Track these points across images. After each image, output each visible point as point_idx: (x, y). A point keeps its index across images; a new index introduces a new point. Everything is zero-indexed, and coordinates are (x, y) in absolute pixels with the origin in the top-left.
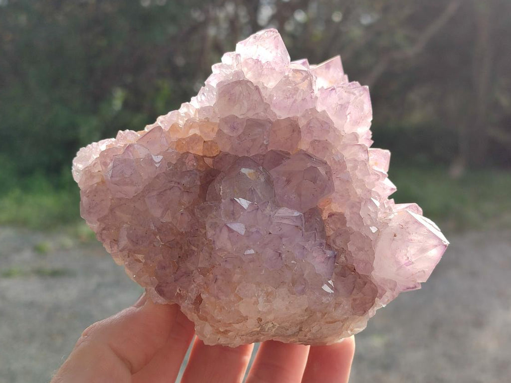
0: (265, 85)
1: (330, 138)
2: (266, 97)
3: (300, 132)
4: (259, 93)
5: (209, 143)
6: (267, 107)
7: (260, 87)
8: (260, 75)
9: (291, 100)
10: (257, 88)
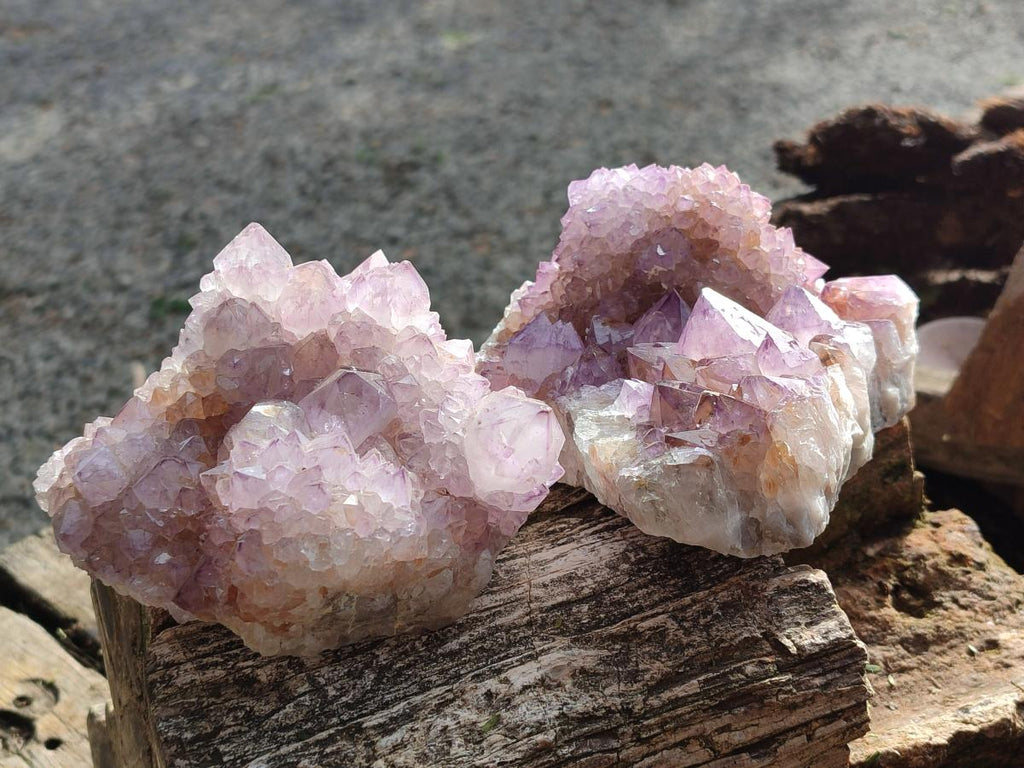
0: (265, 299)
1: (375, 341)
2: (274, 316)
3: (333, 346)
4: (258, 309)
5: (210, 398)
6: (277, 327)
7: (259, 303)
8: (250, 285)
9: (306, 307)
10: (253, 305)
